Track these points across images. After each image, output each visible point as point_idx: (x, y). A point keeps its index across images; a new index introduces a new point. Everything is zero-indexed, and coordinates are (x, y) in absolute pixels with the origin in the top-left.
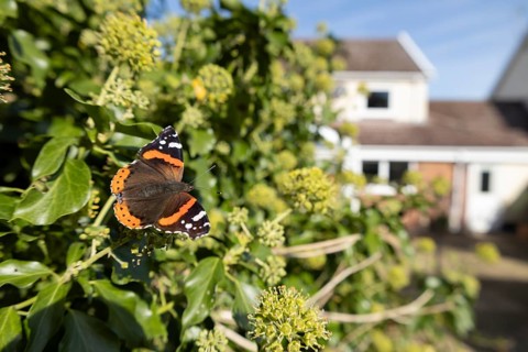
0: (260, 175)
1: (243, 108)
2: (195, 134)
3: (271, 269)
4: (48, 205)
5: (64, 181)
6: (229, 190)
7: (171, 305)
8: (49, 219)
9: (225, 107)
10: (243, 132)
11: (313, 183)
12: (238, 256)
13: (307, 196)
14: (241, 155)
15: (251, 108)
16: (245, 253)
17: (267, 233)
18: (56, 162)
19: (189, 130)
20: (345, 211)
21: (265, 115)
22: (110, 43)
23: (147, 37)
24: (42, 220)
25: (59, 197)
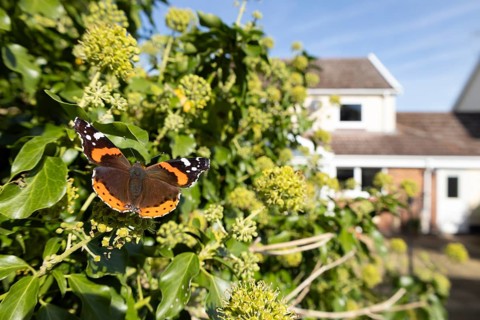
0: (241, 178)
1: (223, 115)
2: (177, 138)
3: (245, 264)
4: (24, 200)
5: (42, 177)
6: (210, 192)
7: (148, 299)
8: (25, 214)
9: (205, 114)
10: (223, 137)
11: (285, 180)
12: (213, 251)
13: (279, 194)
14: (222, 159)
15: (230, 115)
16: (220, 249)
17: (240, 228)
18: (35, 159)
19: (171, 134)
21: (243, 123)
22: (92, 50)
23: (127, 44)
24: (17, 215)
25: (36, 191)
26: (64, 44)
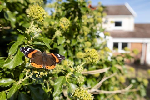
1: (74, 30)
2: (59, 38)
3: (80, 79)
4: (13, 63)
5: (18, 55)
6: (70, 54)
7: (51, 89)
8: (13, 67)
9: (69, 29)
10: (74, 36)
11: (92, 54)
12: (70, 75)
13: (91, 58)
14: (74, 43)
15: (76, 30)
16: (72, 75)
17: (78, 69)
18: (15, 51)
19: (57, 37)
20: (106, 60)
22: (31, 14)
23: (42, 12)
24: (11, 67)
25: (16, 60)
26: (23, 7)
